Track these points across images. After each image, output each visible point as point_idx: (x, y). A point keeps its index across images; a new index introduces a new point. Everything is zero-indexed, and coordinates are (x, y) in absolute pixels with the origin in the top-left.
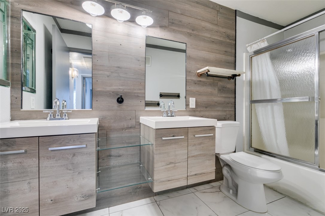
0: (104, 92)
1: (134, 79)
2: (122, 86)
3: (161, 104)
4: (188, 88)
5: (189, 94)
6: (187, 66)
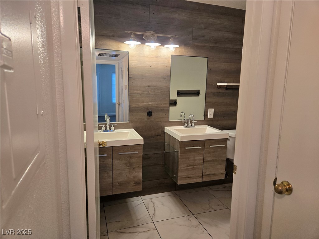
0: (138, 108)
1: (161, 95)
2: (151, 102)
3: (182, 113)
4: (207, 100)
5: (208, 105)
6: (207, 79)
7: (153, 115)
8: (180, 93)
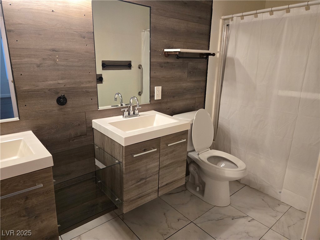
0: (35, 91)
2: (62, 79)
3: (117, 95)
4: (153, 74)
5: (154, 82)
6: (151, 43)
7: (68, 102)
8: (106, 65)
